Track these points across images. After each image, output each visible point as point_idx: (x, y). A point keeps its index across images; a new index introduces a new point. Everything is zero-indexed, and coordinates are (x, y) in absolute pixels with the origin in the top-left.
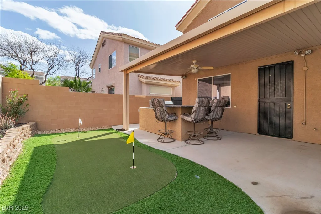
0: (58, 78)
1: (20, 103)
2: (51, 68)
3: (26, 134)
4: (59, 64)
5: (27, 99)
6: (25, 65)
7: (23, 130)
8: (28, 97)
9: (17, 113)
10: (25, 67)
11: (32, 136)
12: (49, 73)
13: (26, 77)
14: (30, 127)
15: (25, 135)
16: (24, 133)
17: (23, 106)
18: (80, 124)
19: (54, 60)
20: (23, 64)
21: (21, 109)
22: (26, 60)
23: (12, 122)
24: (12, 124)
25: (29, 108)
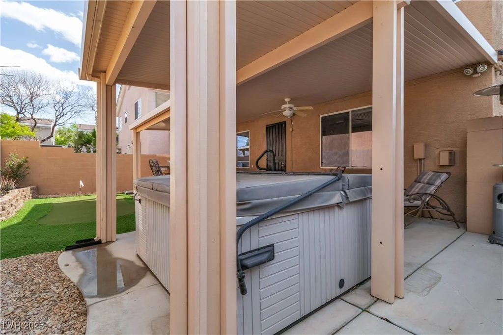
0: (75, 127)
1: (20, 166)
2: (59, 116)
3: (26, 195)
4: (73, 110)
5: (26, 162)
6: (23, 113)
7: (23, 191)
8: (28, 159)
9: (17, 176)
10: (22, 115)
11: (32, 198)
12: (57, 123)
13: (25, 132)
14: (31, 190)
15: (25, 197)
16: (25, 194)
17: (22, 170)
18: (81, 186)
19: (65, 105)
20: (21, 112)
21: (20, 172)
22: (24, 105)
23: (12, 184)
24: (12, 186)
25: (29, 171)
